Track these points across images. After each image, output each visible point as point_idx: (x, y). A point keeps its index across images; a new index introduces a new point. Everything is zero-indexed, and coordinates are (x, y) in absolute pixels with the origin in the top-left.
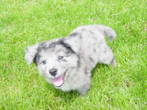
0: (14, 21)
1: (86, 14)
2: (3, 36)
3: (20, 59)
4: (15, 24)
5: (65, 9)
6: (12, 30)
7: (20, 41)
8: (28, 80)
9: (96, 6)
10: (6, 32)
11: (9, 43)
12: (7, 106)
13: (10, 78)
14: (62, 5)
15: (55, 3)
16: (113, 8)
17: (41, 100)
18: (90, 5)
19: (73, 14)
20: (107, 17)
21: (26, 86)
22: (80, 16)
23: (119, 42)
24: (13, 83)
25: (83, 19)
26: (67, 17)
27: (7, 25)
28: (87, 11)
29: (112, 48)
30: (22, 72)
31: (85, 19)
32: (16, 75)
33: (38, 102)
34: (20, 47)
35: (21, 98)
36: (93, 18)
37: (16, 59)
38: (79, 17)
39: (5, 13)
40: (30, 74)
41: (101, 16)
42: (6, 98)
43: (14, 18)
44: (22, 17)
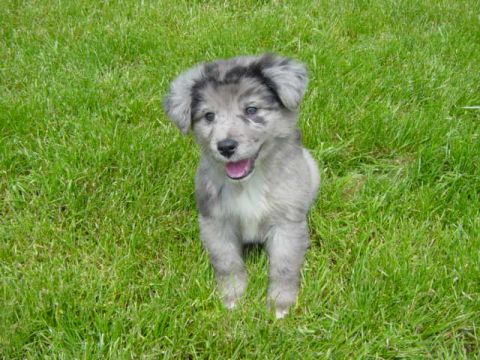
0: (148, 54)
1: (379, 83)
2: (102, 91)
3: (140, 175)
4: (146, 63)
5: (316, 54)
6: (135, 79)
7: (151, 120)
8: (149, 247)
9: (419, 65)
10: (115, 82)
11: (117, 116)
12: (62, 312)
13: (94, 227)
14: (308, 41)
15: (287, 28)
16: (472, 86)
17: (176, 321)
18: (398, 59)
19: (338, 75)
20: (445, 108)
21: (137, 263)
22: (359, 85)
23: (469, 197)
24: (100, 244)
25: (367, 98)
26: (317, 79)
27: (123, 63)
28: (384, 76)
29: (443, 215)
30: (136, 217)
31: (373, 98)
32: (114, 221)
33: (164, 325)
34: (148, 138)
35: (114, 297)
36: (400, 104)
37: (125, 172)
38: (356, 90)
39: (124, 23)
40: (161, 229)
41: (426, 102)
42: (68, 286)
43: (150, 45)
44: (173, 48)
